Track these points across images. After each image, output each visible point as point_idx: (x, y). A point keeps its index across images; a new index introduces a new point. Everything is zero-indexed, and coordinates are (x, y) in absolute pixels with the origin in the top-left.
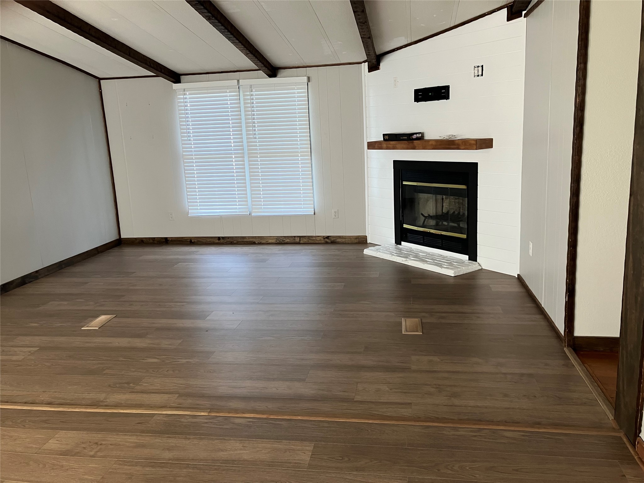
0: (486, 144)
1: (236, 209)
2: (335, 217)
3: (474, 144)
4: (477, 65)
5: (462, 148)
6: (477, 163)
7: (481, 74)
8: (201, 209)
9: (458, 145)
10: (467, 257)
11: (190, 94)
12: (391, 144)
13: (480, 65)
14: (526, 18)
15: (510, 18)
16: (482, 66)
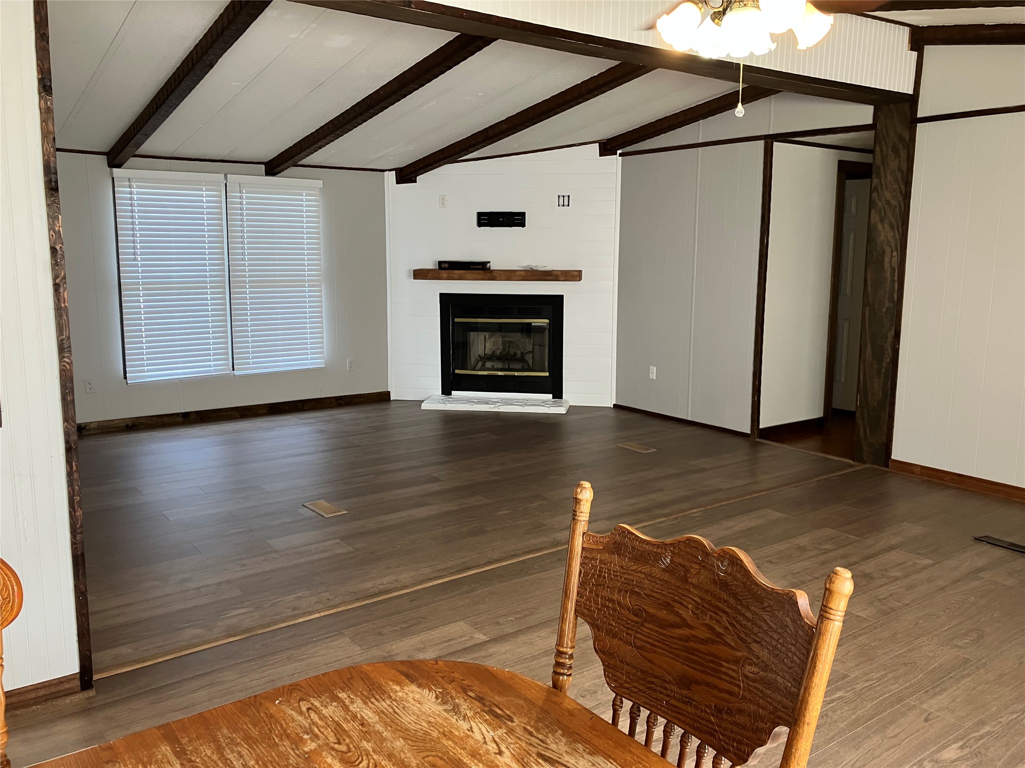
0: (574, 276)
1: (210, 366)
2: (351, 369)
3: (577, 276)
4: (563, 195)
5: (562, 279)
6: (563, 296)
7: (567, 204)
8: (148, 371)
9: (556, 276)
10: (551, 395)
11: (138, 187)
12: (455, 274)
13: (566, 194)
14: (621, 157)
15: (602, 154)
16: (569, 196)
